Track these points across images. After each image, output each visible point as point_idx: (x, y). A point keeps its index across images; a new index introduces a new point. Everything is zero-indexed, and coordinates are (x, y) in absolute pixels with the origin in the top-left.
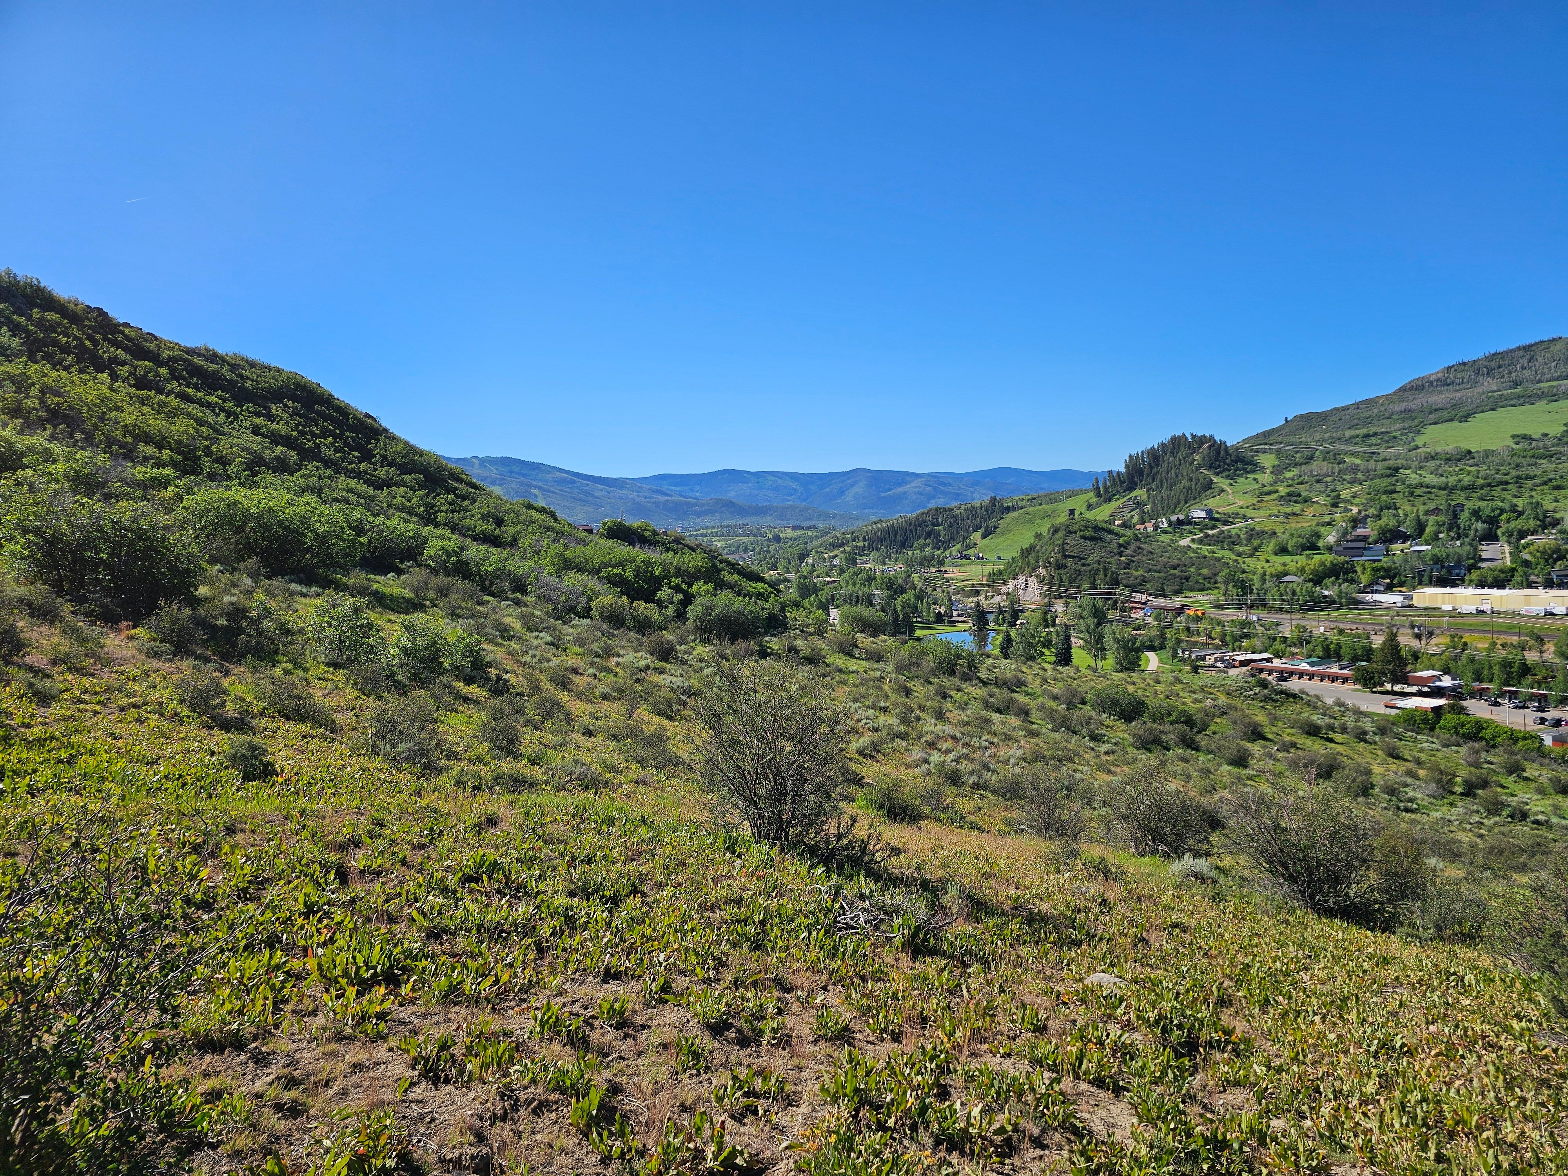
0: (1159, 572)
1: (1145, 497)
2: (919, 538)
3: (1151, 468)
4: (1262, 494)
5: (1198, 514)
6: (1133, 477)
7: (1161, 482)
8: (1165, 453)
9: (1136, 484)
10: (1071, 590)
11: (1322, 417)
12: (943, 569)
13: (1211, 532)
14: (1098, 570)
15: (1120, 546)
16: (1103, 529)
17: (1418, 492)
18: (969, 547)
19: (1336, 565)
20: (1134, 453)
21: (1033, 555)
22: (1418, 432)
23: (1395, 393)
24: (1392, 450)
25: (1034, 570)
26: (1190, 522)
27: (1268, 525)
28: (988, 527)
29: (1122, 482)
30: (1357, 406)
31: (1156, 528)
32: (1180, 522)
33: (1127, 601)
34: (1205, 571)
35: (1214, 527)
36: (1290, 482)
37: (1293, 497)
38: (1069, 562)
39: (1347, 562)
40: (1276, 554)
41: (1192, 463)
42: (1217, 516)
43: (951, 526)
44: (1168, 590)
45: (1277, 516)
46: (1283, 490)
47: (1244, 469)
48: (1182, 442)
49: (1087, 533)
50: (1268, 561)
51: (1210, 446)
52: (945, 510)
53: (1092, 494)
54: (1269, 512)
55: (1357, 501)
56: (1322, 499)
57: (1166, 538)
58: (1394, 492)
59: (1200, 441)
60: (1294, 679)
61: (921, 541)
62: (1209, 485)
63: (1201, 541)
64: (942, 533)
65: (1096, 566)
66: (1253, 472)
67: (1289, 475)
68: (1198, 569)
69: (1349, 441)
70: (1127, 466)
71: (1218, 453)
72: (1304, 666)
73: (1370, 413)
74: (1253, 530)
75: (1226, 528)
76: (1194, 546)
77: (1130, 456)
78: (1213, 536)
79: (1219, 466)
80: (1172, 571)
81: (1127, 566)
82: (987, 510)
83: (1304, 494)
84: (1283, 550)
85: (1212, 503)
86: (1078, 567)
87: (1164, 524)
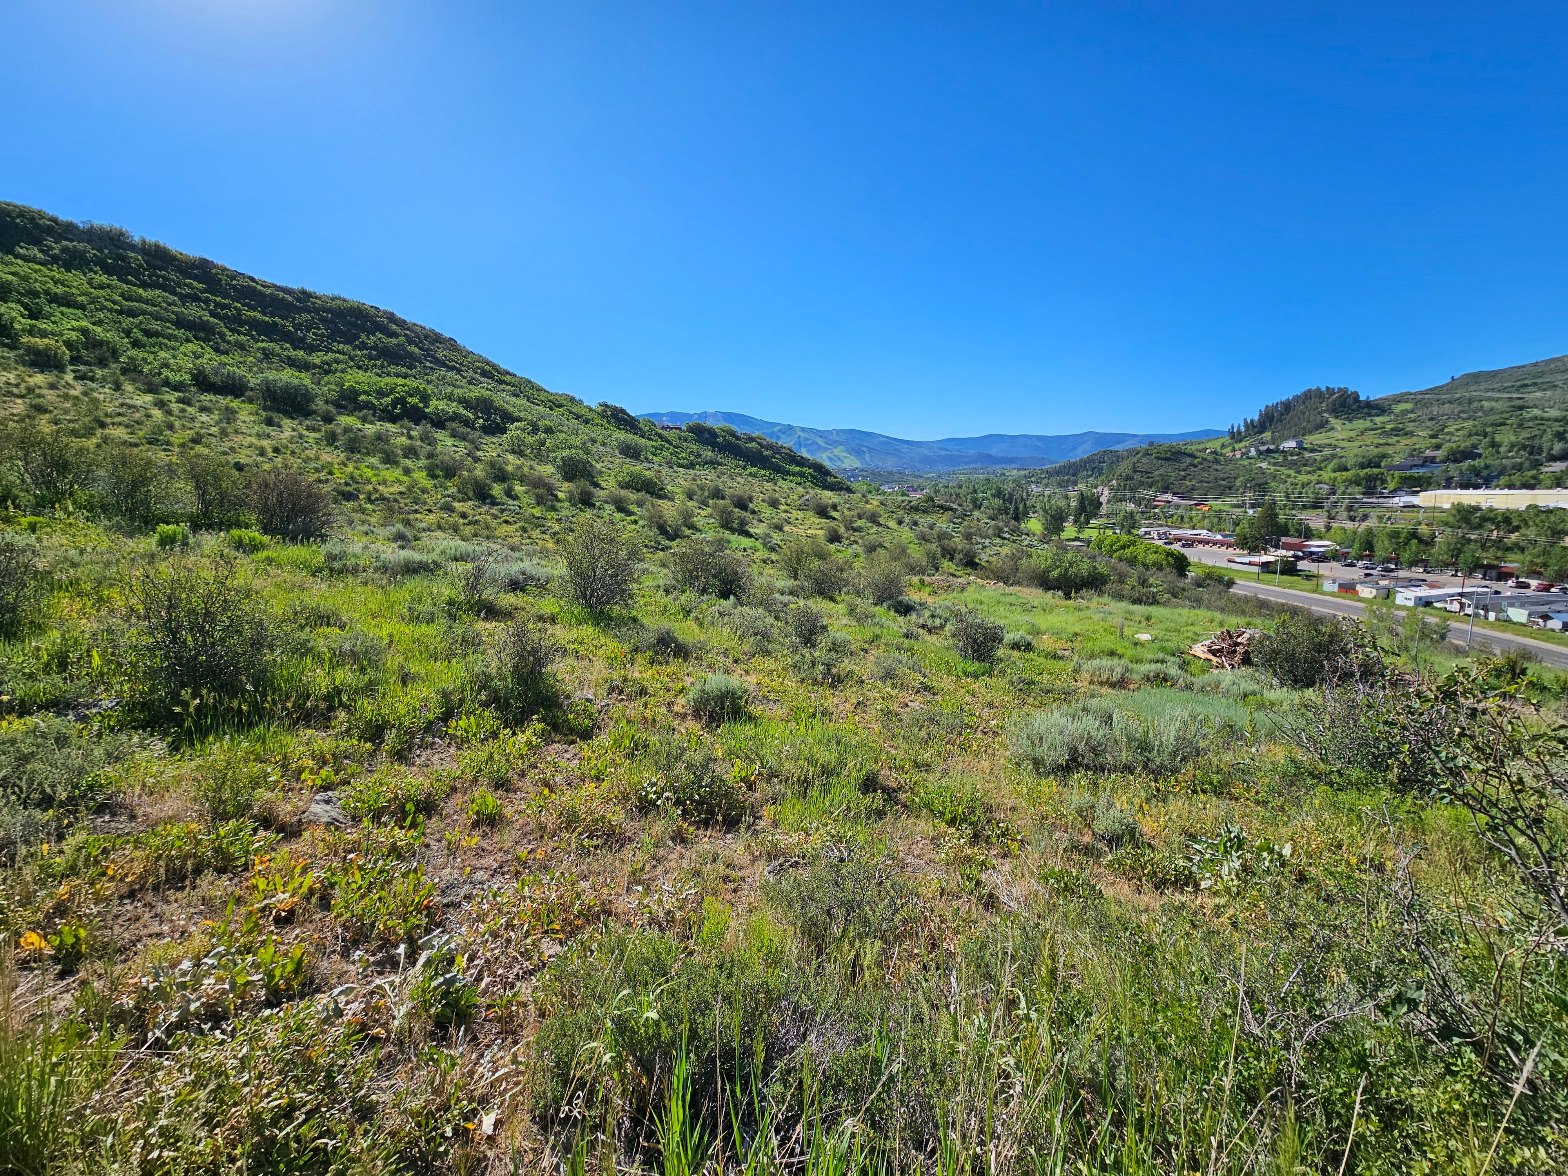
0: (1209, 482)
3: (1282, 414)
5: (1289, 445)
6: (1264, 423)
9: (1265, 428)
13: (1292, 458)
15: (1192, 465)
16: (1185, 454)
20: (1270, 404)
26: (1277, 451)
30: (1536, 364)
32: (1269, 451)
33: (1152, 500)
35: (1297, 454)
36: (1405, 421)
37: (1395, 432)
38: (1137, 476)
40: (1334, 472)
41: (1318, 409)
42: (1309, 447)
45: (1369, 447)
46: (1391, 427)
47: (1370, 414)
48: (1315, 393)
49: (1163, 455)
51: (1341, 396)
53: (1228, 437)
54: (1362, 443)
55: (1460, 433)
57: (1246, 462)
59: (1335, 392)
62: (1322, 425)
63: (1276, 464)
66: (1377, 415)
70: (1261, 415)
71: (1346, 401)
74: (1332, 455)
75: (1308, 454)
76: (1266, 467)
77: (1267, 407)
78: (1290, 460)
79: (1342, 411)
81: (1184, 478)
84: (1342, 469)
85: (1313, 437)
86: (1143, 480)
87: (1253, 452)
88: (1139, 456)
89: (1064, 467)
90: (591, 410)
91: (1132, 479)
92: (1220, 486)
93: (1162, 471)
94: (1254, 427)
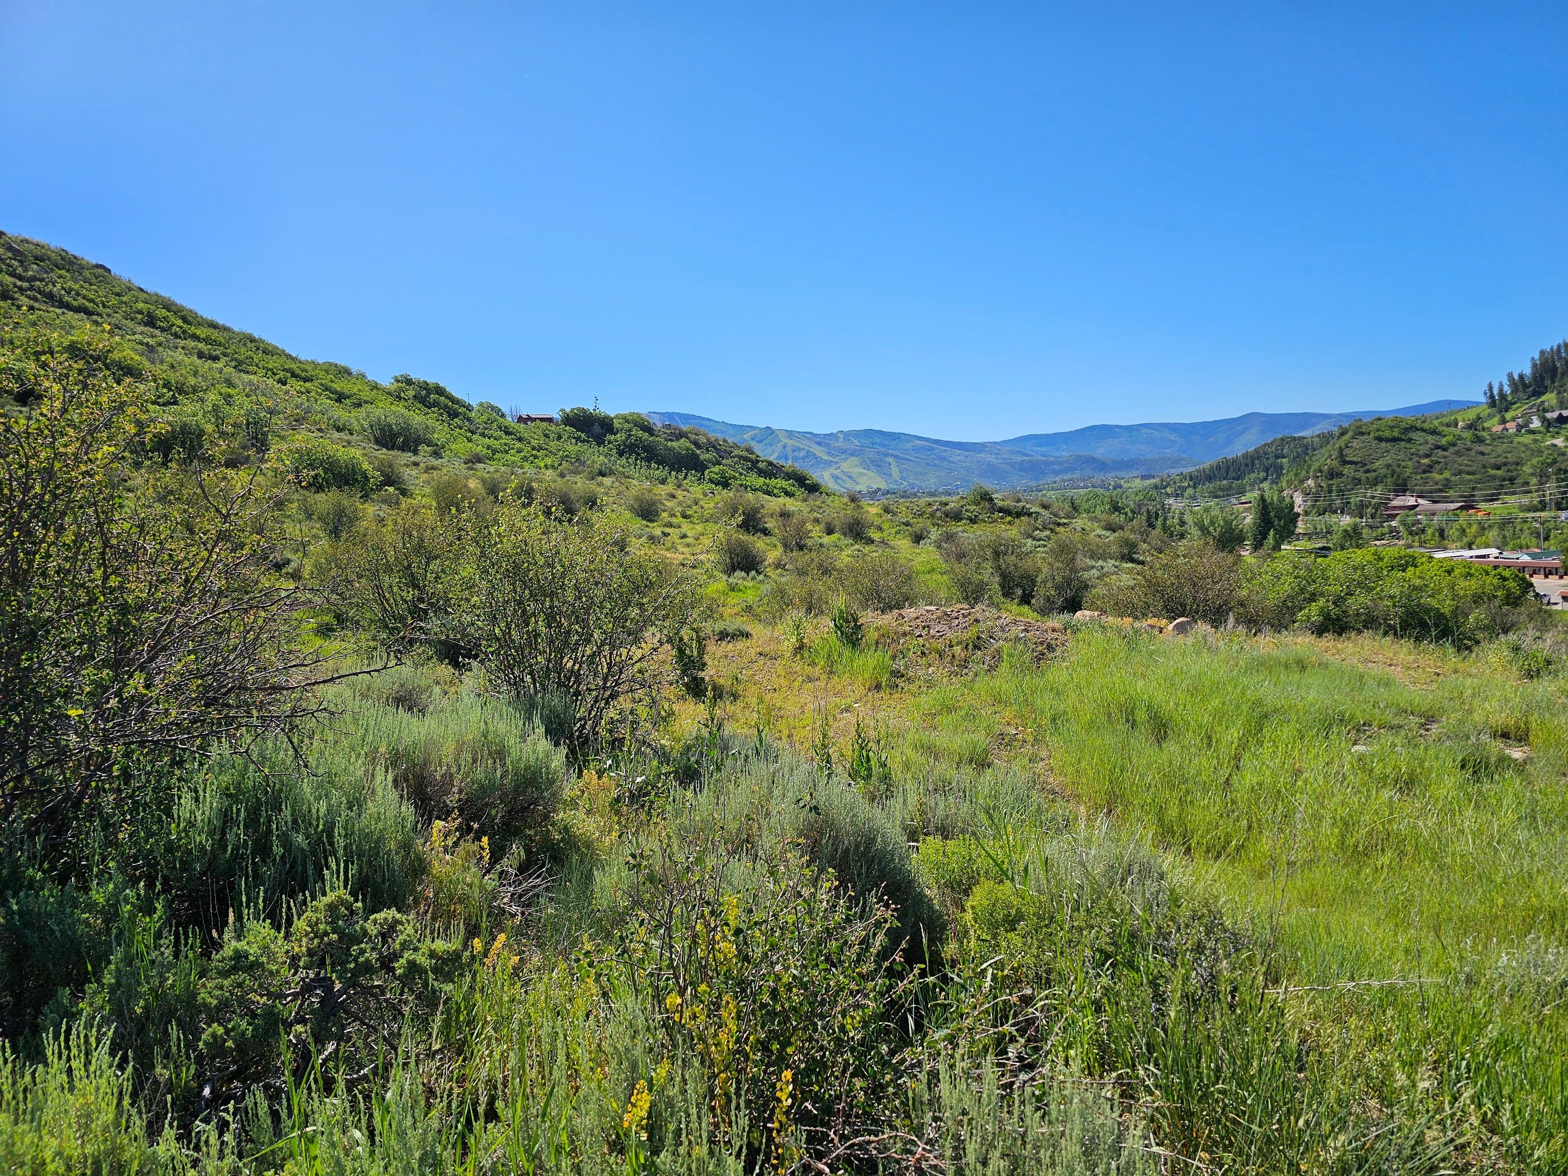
0: (1472, 474)
6: (1542, 379)
15: (1438, 447)
20: (1547, 348)
25: (1302, 482)
32: (1562, 420)
38: (1347, 470)
49: (1387, 434)
52: (1294, 439)
57: (1527, 439)
70: (1534, 365)
77: (1542, 353)
80: (1494, 472)
81: (1429, 469)
86: (1359, 475)
87: (1536, 424)
88: (1347, 437)
89: (1219, 467)
90: (375, 387)
91: (1340, 475)
92: (1494, 478)
93: (1388, 459)
94: (1525, 386)
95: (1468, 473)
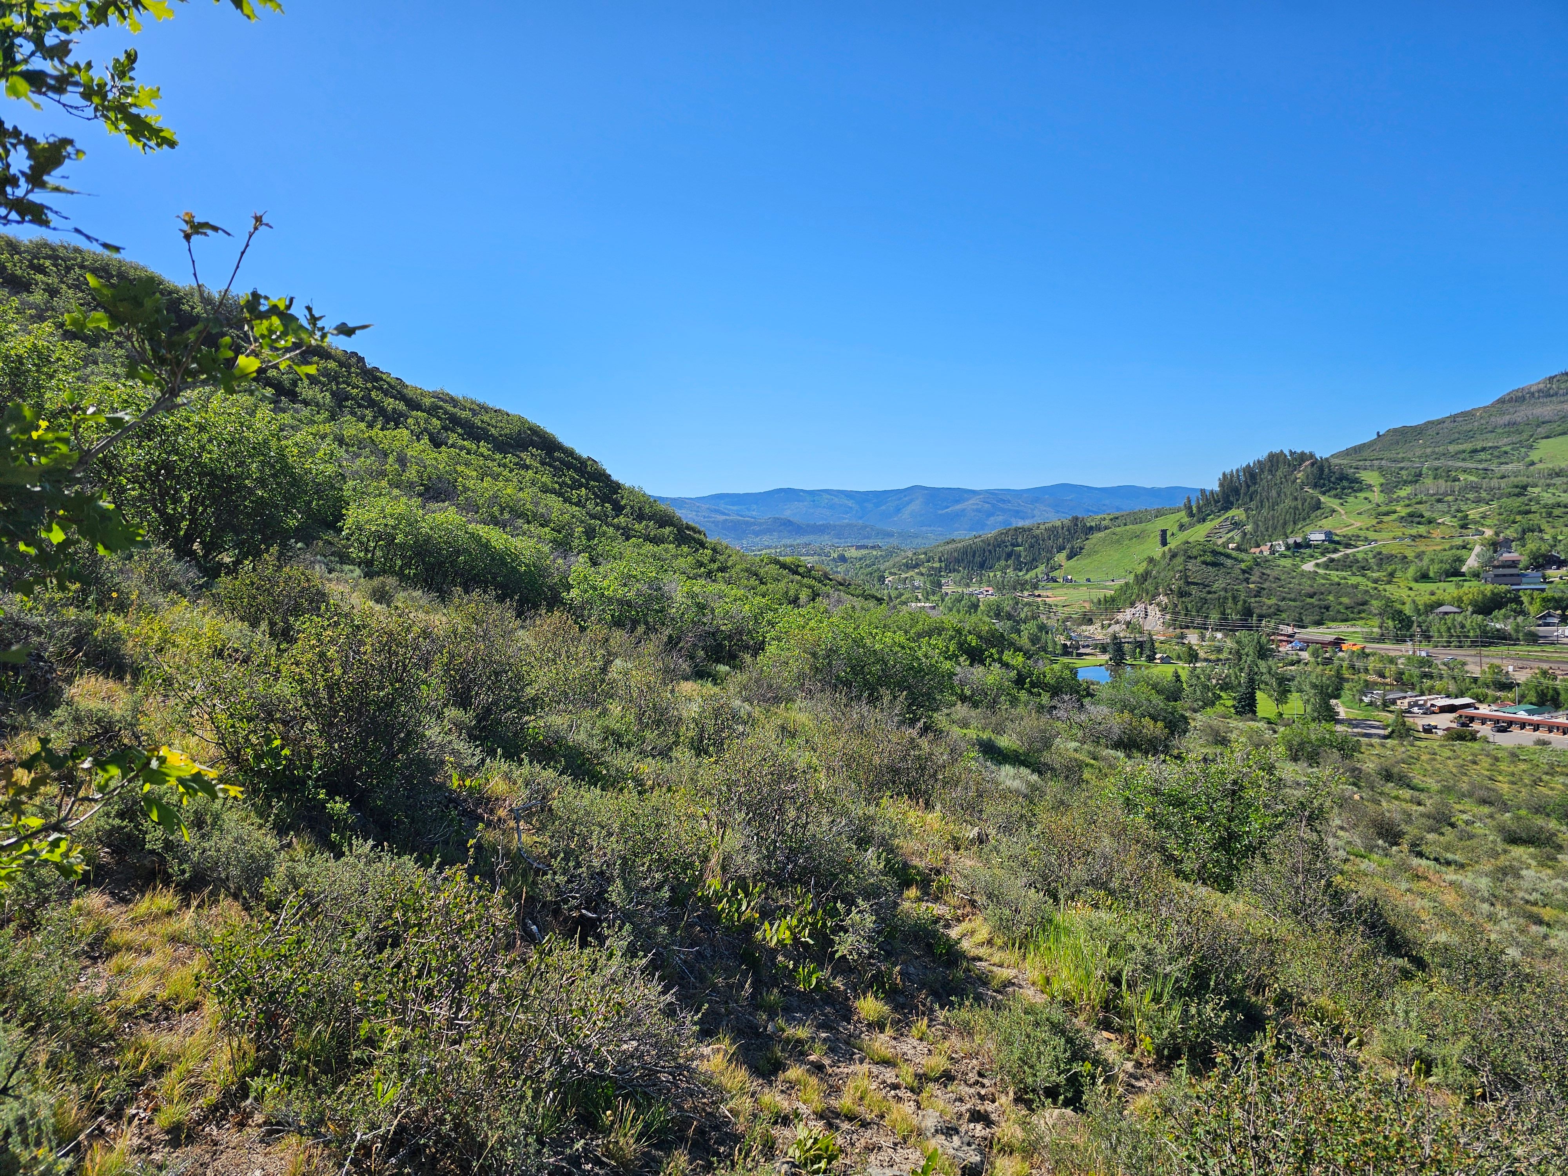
0: (1294, 600)
1: (1243, 517)
2: (999, 559)
3: (1248, 487)
4: (1381, 515)
5: (1317, 537)
6: (1228, 496)
7: (1262, 502)
8: (1262, 471)
9: (1232, 504)
10: (1199, 620)
11: (1418, 432)
12: (1037, 593)
13: (1335, 556)
14: (1226, 598)
15: (1244, 572)
16: (1221, 554)
17: (1557, 512)
18: (1053, 569)
19: (1498, 594)
20: (1228, 471)
21: (1149, 581)
22: (1531, 447)
23: (1493, 405)
24: (1510, 467)
25: (1154, 597)
26: (1309, 546)
27: (1394, 548)
28: (1073, 547)
29: (1217, 502)
30: (1454, 418)
31: (1273, 553)
32: (1297, 545)
33: (1274, 634)
34: (1345, 600)
35: (1335, 551)
36: (1407, 502)
37: (1414, 518)
38: (1194, 589)
39: (1509, 592)
40: (1416, 581)
41: (1294, 481)
42: (1336, 538)
43: (1032, 546)
44: (1307, 620)
45: (1402, 539)
46: (1403, 512)
47: (1352, 488)
48: (1281, 459)
49: (1210, 558)
50: (1411, 589)
51: (1312, 464)
52: (1024, 530)
53: (1183, 513)
54: (1392, 534)
55: (1488, 522)
56: (1447, 519)
57: (1287, 563)
58: (1529, 512)
59: (1302, 457)
60: (1516, 730)
61: (1003, 563)
62: (1318, 506)
63: (1326, 566)
64: (1023, 554)
65: (1222, 593)
66: (1361, 490)
67: (1403, 493)
68: (1337, 597)
69: (1455, 456)
70: (1221, 485)
71: (1321, 469)
72: (1522, 715)
73: (1470, 427)
74: (1380, 553)
75: (1349, 551)
76: (1321, 571)
78: (1339, 560)
79: (1324, 485)
80: (1309, 600)
81: (1258, 594)
82: (1068, 530)
83: (1427, 514)
84: (1424, 577)
85: (1328, 524)
86: (1204, 595)
87: (1281, 547)
88: (1180, 559)
92: (1313, 606)
94: (1215, 501)
95: (1290, 600)
